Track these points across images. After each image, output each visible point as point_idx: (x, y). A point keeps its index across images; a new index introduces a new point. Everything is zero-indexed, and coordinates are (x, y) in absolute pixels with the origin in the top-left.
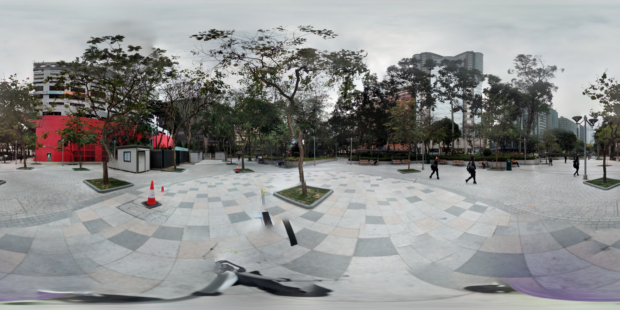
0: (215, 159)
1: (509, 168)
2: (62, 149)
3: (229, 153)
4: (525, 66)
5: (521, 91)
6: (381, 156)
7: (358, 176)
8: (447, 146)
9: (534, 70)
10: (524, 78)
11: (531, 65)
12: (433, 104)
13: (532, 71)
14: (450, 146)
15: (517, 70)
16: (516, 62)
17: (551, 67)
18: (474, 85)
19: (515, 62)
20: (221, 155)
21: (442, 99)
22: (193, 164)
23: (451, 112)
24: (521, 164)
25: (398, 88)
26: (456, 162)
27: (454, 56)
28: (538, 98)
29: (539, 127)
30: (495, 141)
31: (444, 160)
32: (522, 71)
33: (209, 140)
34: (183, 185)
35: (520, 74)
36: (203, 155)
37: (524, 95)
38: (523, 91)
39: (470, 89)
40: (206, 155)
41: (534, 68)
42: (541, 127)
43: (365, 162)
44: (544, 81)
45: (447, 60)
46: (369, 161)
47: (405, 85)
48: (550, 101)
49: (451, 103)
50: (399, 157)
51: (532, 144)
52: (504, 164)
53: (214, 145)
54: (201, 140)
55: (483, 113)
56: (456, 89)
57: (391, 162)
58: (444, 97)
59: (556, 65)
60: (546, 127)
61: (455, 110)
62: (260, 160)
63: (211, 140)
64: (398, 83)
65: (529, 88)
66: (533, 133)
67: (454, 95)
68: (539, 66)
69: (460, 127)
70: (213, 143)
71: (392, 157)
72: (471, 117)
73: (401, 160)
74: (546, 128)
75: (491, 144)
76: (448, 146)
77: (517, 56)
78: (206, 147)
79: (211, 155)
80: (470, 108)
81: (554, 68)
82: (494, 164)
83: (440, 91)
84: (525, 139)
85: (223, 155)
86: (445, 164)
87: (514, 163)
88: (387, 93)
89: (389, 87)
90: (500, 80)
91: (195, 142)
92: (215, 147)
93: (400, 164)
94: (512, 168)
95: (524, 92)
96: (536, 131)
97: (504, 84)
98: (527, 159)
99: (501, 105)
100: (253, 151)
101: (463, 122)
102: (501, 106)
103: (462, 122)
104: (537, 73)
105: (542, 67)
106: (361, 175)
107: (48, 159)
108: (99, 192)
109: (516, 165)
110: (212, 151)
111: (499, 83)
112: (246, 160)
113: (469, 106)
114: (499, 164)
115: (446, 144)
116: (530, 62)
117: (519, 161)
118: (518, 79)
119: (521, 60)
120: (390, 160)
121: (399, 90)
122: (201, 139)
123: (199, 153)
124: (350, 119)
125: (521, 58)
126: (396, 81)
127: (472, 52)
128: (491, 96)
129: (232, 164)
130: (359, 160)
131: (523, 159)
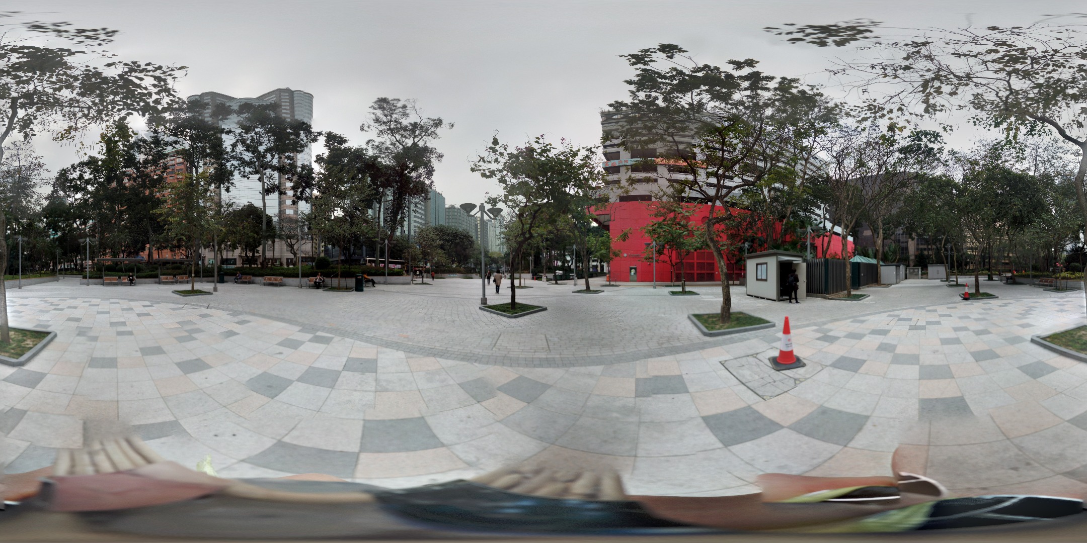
0: (927, 278)
1: (359, 288)
2: (652, 258)
3: (952, 267)
4: (389, 117)
5: (383, 161)
6: (139, 270)
7: (108, 302)
8: (251, 254)
9: (406, 126)
10: (387, 139)
11: (400, 117)
12: (228, 180)
13: (401, 127)
14: (256, 254)
15: (377, 125)
16: (375, 111)
17: (433, 120)
18: (298, 147)
19: (372, 110)
20: (938, 271)
21: (244, 172)
22: (888, 285)
23: (261, 196)
24: (379, 283)
25: (166, 152)
26: (270, 280)
27: (255, 97)
28: (409, 173)
29: (412, 222)
30: (333, 245)
31: (248, 277)
32: (384, 127)
33: (918, 244)
34: (863, 322)
35: (382, 132)
36: (906, 271)
37: (386, 167)
38: (385, 161)
39: (292, 155)
40: (912, 271)
41: (405, 122)
42: (415, 222)
43: (113, 279)
44: (421, 144)
45: (249, 104)
46: (120, 278)
47: (178, 147)
48: (428, 178)
49: (259, 179)
50: (170, 271)
51: (398, 250)
52: (352, 282)
53: (926, 253)
54: (904, 245)
55: (313, 197)
56: (269, 155)
57: (157, 280)
58: (248, 169)
59: (442, 118)
60: (423, 222)
61: (267, 191)
62: (1008, 278)
63: (922, 244)
64: (166, 144)
65: (397, 157)
66: (401, 233)
67: (265, 166)
68: (413, 119)
69: (275, 219)
70: (925, 249)
71: (159, 271)
72: (294, 203)
73: (175, 276)
74: (425, 224)
75: (326, 250)
76: (253, 254)
77: (375, 99)
78: (912, 258)
79: (920, 270)
80: (293, 188)
81: (438, 123)
82: (335, 282)
83: (241, 159)
84: (386, 241)
85: (941, 270)
86: (250, 283)
87: (368, 281)
88: (146, 162)
89: (150, 151)
90: (346, 141)
91: (891, 249)
92: (928, 256)
93: (172, 283)
94: (364, 289)
95: (388, 163)
96: (406, 228)
97: (351, 149)
98: (389, 275)
99: (346, 183)
100: (995, 263)
101: (280, 211)
102: (346, 185)
103: (277, 211)
104: (410, 130)
105: (418, 121)
106: (112, 301)
107: (631, 278)
108: (705, 334)
109: (371, 284)
110: (922, 264)
111: (344, 145)
112: (982, 279)
113: (289, 184)
114: (343, 282)
115: (250, 251)
116: (397, 111)
117: (376, 279)
118: (378, 141)
119: (382, 108)
120: (156, 276)
121: (167, 155)
122: (903, 242)
123: (898, 266)
124: (81, 207)
125: (382, 103)
126: (162, 140)
127: (288, 90)
128: (329, 169)
129: (957, 285)
130: (101, 278)
131: (383, 274)
